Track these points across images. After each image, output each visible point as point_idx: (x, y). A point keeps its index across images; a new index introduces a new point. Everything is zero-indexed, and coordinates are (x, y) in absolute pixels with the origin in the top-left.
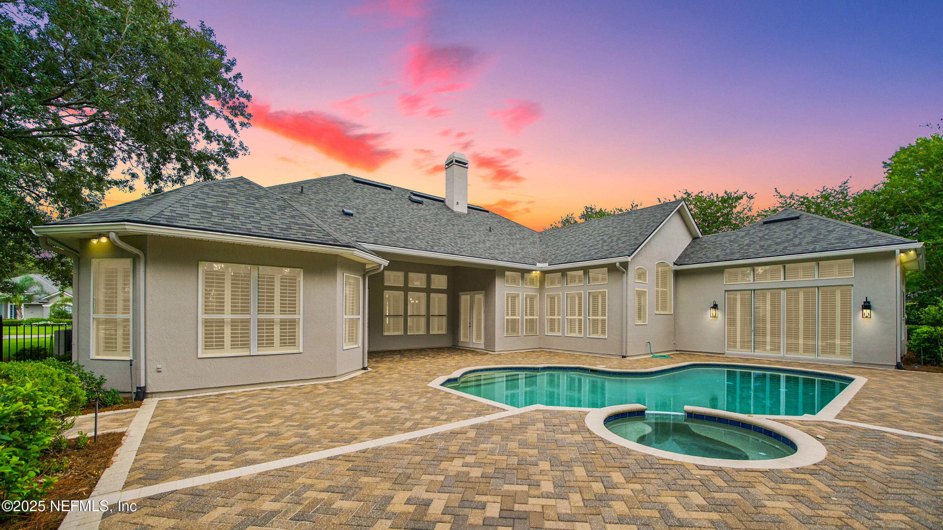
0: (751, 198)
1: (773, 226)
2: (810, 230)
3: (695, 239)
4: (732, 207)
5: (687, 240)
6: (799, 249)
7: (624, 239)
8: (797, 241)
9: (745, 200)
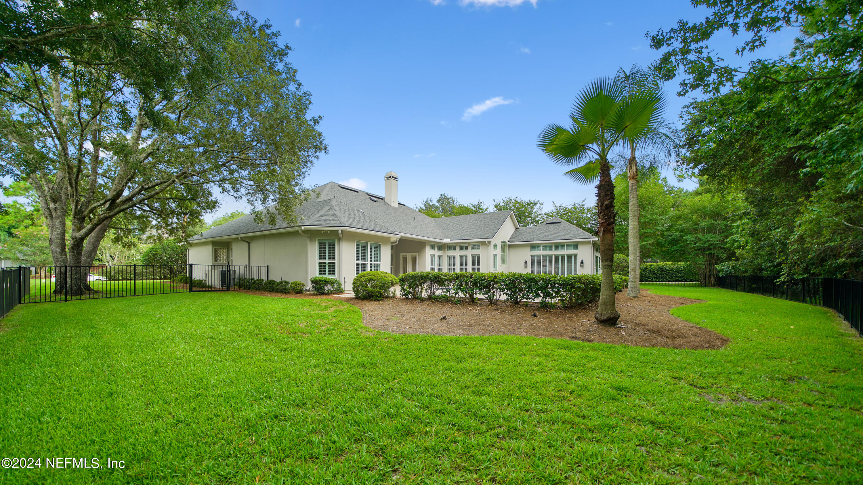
0: (541, 204)
1: (550, 225)
2: (564, 229)
3: (517, 229)
4: (532, 208)
5: (514, 229)
6: (559, 238)
7: (488, 229)
8: (559, 234)
9: (538, 205)
